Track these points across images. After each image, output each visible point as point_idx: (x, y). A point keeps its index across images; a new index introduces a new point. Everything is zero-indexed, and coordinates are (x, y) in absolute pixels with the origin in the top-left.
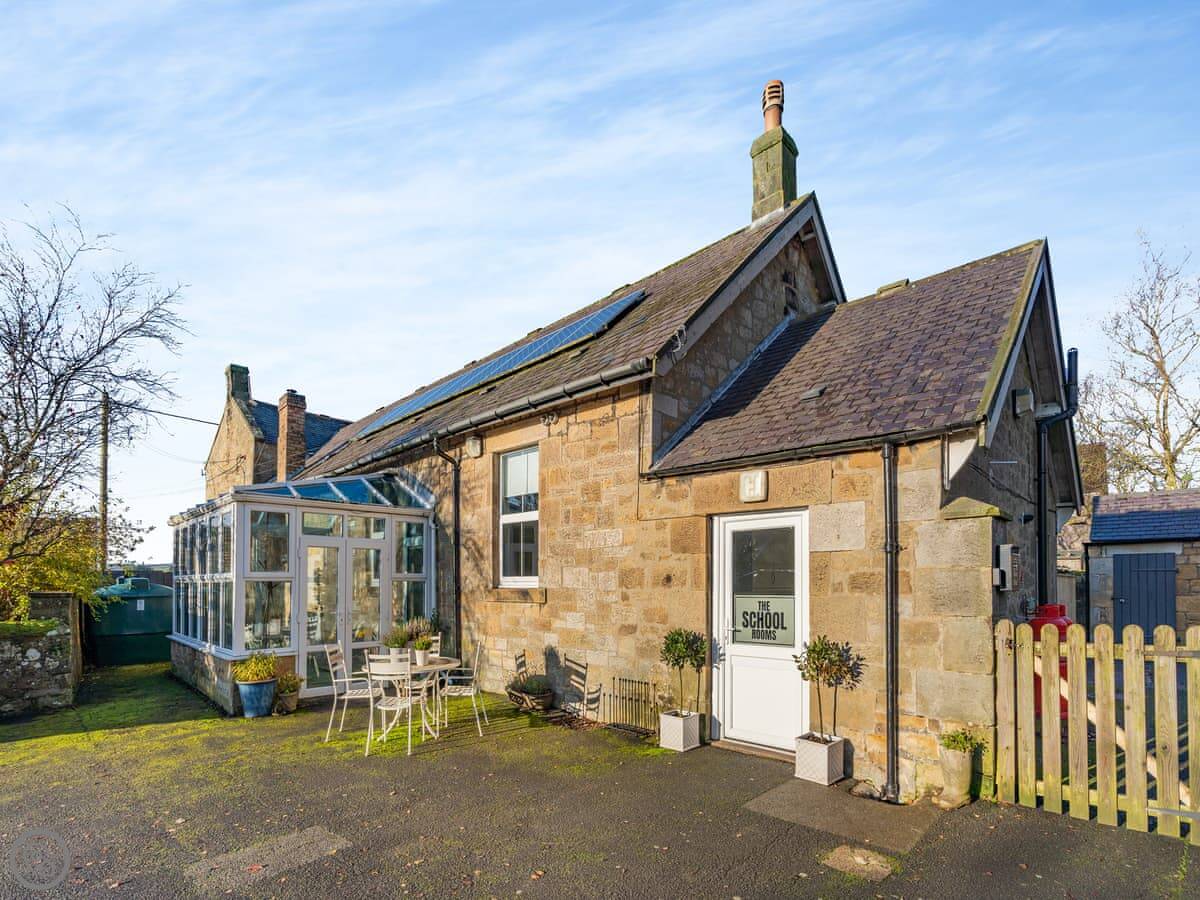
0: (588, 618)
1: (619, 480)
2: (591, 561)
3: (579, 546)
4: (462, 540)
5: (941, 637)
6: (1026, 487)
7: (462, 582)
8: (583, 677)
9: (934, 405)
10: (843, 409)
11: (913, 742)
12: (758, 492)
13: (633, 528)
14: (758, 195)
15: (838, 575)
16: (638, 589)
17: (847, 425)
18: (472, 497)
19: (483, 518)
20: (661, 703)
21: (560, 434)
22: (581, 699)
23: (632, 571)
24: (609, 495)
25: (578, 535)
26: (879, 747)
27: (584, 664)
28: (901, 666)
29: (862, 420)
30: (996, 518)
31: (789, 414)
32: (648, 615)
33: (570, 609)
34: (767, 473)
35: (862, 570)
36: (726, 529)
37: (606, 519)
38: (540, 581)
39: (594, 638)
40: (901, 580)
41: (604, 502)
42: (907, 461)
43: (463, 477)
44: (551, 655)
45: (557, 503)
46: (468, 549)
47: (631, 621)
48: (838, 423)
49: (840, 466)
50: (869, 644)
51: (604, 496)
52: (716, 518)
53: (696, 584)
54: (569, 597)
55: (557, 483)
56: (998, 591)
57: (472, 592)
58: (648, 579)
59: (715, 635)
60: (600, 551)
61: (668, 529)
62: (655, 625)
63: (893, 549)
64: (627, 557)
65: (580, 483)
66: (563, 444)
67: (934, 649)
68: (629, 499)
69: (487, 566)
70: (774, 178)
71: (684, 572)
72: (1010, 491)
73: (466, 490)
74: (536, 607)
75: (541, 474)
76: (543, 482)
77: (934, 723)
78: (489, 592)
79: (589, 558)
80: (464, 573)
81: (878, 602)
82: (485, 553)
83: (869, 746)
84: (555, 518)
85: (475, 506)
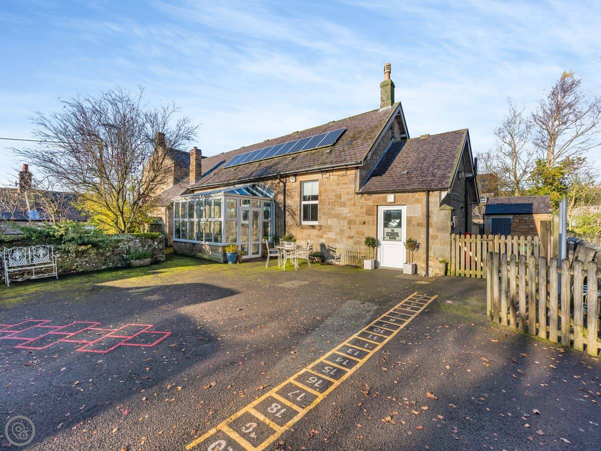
0: (337, 234)
1: (348, 194)
2: (338, 217)
3: (333, 212)
4: (287, 209)
5: (439, 238)
6: (462, 198)
7: (286, 223)
8: (335, 252)
9: (438, 181)
10: (414, 179)
11: (432, 263)
12: (392, 200)
13: (353, 208)
14: (382, 100)
15: (414, 223)
16: (354, 225)
17: (416, 184)
18: (291, 195)
19: (295, 202)
20: (361, 258)
21: (327, 178)
22: (334, 258)
23: (352, 220)
24: (344, 198)
25: (333, 209)
26: (424, 265)
27: (335, 247)
28: (429, 245)
29: (420, 183)
30: (452, 210)
31: (399, 178)
32: (358, 233)
33: (330, 231)
34: (395, 196)
35: (420, 221)
36: (382, 210)
37: (343, 205)
38: (319, 223)
39: (339, 240)
40: (430, 224)
41: (343, 200)
42: (432, 195)
43: (286, 188)
44: (323, 246)
45: (325, 199)
46: (289, 212)
47: (352, 235)
48: (414, 183)
49: (415, 195)
50: (421, 240)
51: (342, 198)
52: (379, 207)
53: (373, 224)
54: (330, 228)
55: (325, 193)
56: (452, 227)
57: (291, 226)
58: (358, 223)
59: (378, 238)
60: (341, 214)
61: (364, 209)
62: (360, 236)
63: (428, 217)
64: (351, 216)
65: (334, 193)
66: (328, 181)
67: (438, 241)
68: (352, 199)
69: (297, 218)
70: (388, 96)
71: (369, 221)
72: (457, 201)
73: (288, 193)
74: (317, 231)
75: (319, 189)
76: (320, 192)
77: (437, 258)
78: (298, 226)
79: (337, 216)
80: (287, 220)
81: (424, 230)
82: (296, 213)
83: (421, 265)
84: (325, 203)
85: (292, 198)
